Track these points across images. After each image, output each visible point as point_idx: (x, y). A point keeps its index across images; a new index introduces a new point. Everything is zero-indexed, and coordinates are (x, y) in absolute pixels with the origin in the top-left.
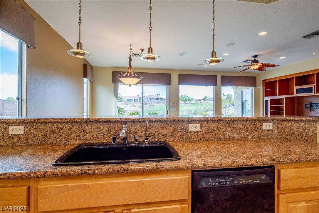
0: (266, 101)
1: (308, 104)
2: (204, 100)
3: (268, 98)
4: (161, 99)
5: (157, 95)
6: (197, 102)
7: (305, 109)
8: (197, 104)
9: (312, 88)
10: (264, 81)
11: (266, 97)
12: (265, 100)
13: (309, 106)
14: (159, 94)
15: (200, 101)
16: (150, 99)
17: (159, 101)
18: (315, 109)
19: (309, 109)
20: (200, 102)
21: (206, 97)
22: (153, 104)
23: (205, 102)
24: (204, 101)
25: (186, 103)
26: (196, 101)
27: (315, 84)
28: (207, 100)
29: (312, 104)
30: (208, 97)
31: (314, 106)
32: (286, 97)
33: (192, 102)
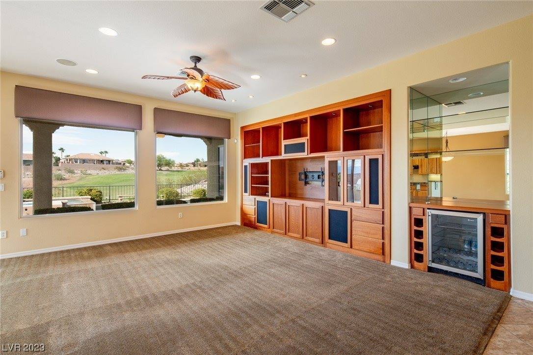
0: (246, 167)
1: (302, 173)
2: (194, 164)
3: (248, 162)
4: (109, 161)
5: (101, 153)
6: (182, 169)
7: (298, 181)
8: (182, 171)
9: (304, 144)
10: (242, 128)
11: (246, 160)
12: (244, 164)
13: (303, 177)
14: (106, 152)
15: (187, 165)
16: (84, 161)
17: (105, 166)
18: (311, 181)
19: (303, 182)
20: (187, 168)
21: (198, 160)
22: (89, 172)
23: (196, 168)
24: (194, 166)
25: (160, 170)
26: (181, 165)
27: (308, 137)
28: (200, 165)
29: (308, 173)
30: (201, 160)
31: (310, 175)
32: (272, 160)
33: (173, 168)
